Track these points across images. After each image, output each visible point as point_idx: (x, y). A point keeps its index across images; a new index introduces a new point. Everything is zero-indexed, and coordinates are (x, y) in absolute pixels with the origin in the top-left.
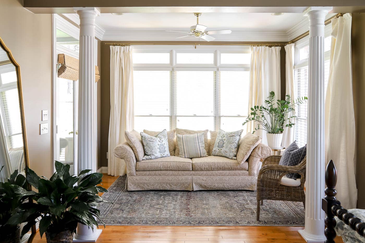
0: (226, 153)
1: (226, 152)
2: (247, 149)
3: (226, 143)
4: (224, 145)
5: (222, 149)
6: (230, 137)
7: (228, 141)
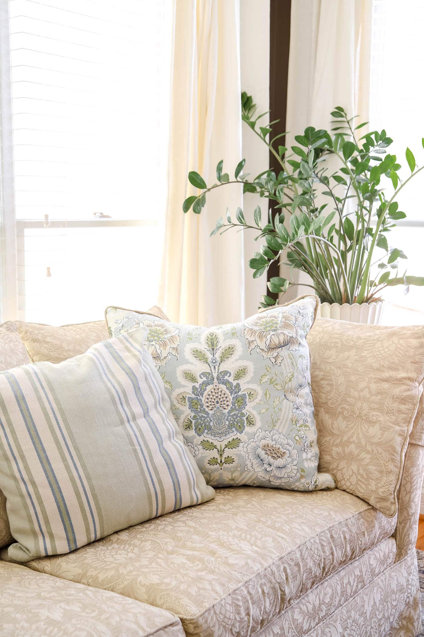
0: (280, 462)
1: (276, 454)
2: (400, 411)
3: (260, 392)
4: (250, 409)
5: (242, 437)
6: (271, 348)
7: (265, 379)
